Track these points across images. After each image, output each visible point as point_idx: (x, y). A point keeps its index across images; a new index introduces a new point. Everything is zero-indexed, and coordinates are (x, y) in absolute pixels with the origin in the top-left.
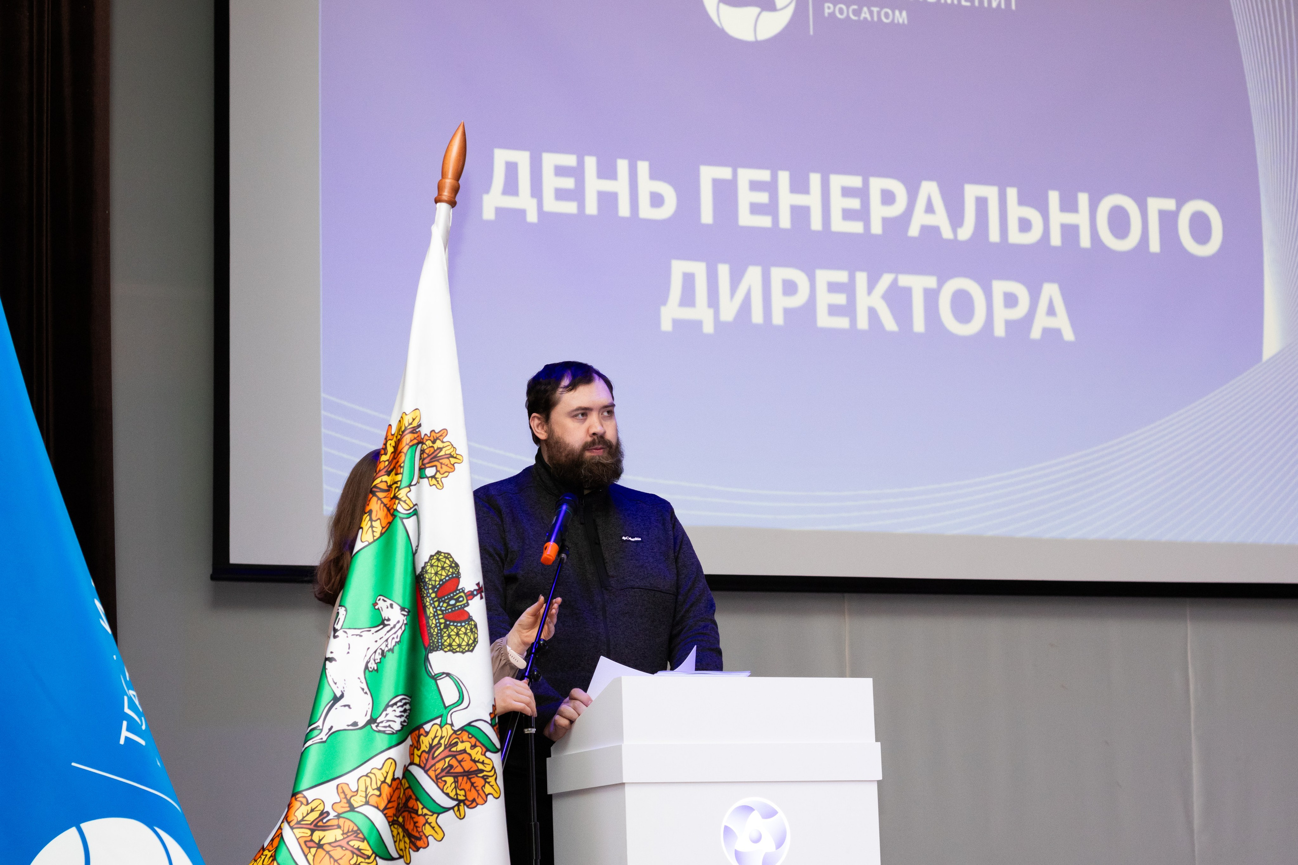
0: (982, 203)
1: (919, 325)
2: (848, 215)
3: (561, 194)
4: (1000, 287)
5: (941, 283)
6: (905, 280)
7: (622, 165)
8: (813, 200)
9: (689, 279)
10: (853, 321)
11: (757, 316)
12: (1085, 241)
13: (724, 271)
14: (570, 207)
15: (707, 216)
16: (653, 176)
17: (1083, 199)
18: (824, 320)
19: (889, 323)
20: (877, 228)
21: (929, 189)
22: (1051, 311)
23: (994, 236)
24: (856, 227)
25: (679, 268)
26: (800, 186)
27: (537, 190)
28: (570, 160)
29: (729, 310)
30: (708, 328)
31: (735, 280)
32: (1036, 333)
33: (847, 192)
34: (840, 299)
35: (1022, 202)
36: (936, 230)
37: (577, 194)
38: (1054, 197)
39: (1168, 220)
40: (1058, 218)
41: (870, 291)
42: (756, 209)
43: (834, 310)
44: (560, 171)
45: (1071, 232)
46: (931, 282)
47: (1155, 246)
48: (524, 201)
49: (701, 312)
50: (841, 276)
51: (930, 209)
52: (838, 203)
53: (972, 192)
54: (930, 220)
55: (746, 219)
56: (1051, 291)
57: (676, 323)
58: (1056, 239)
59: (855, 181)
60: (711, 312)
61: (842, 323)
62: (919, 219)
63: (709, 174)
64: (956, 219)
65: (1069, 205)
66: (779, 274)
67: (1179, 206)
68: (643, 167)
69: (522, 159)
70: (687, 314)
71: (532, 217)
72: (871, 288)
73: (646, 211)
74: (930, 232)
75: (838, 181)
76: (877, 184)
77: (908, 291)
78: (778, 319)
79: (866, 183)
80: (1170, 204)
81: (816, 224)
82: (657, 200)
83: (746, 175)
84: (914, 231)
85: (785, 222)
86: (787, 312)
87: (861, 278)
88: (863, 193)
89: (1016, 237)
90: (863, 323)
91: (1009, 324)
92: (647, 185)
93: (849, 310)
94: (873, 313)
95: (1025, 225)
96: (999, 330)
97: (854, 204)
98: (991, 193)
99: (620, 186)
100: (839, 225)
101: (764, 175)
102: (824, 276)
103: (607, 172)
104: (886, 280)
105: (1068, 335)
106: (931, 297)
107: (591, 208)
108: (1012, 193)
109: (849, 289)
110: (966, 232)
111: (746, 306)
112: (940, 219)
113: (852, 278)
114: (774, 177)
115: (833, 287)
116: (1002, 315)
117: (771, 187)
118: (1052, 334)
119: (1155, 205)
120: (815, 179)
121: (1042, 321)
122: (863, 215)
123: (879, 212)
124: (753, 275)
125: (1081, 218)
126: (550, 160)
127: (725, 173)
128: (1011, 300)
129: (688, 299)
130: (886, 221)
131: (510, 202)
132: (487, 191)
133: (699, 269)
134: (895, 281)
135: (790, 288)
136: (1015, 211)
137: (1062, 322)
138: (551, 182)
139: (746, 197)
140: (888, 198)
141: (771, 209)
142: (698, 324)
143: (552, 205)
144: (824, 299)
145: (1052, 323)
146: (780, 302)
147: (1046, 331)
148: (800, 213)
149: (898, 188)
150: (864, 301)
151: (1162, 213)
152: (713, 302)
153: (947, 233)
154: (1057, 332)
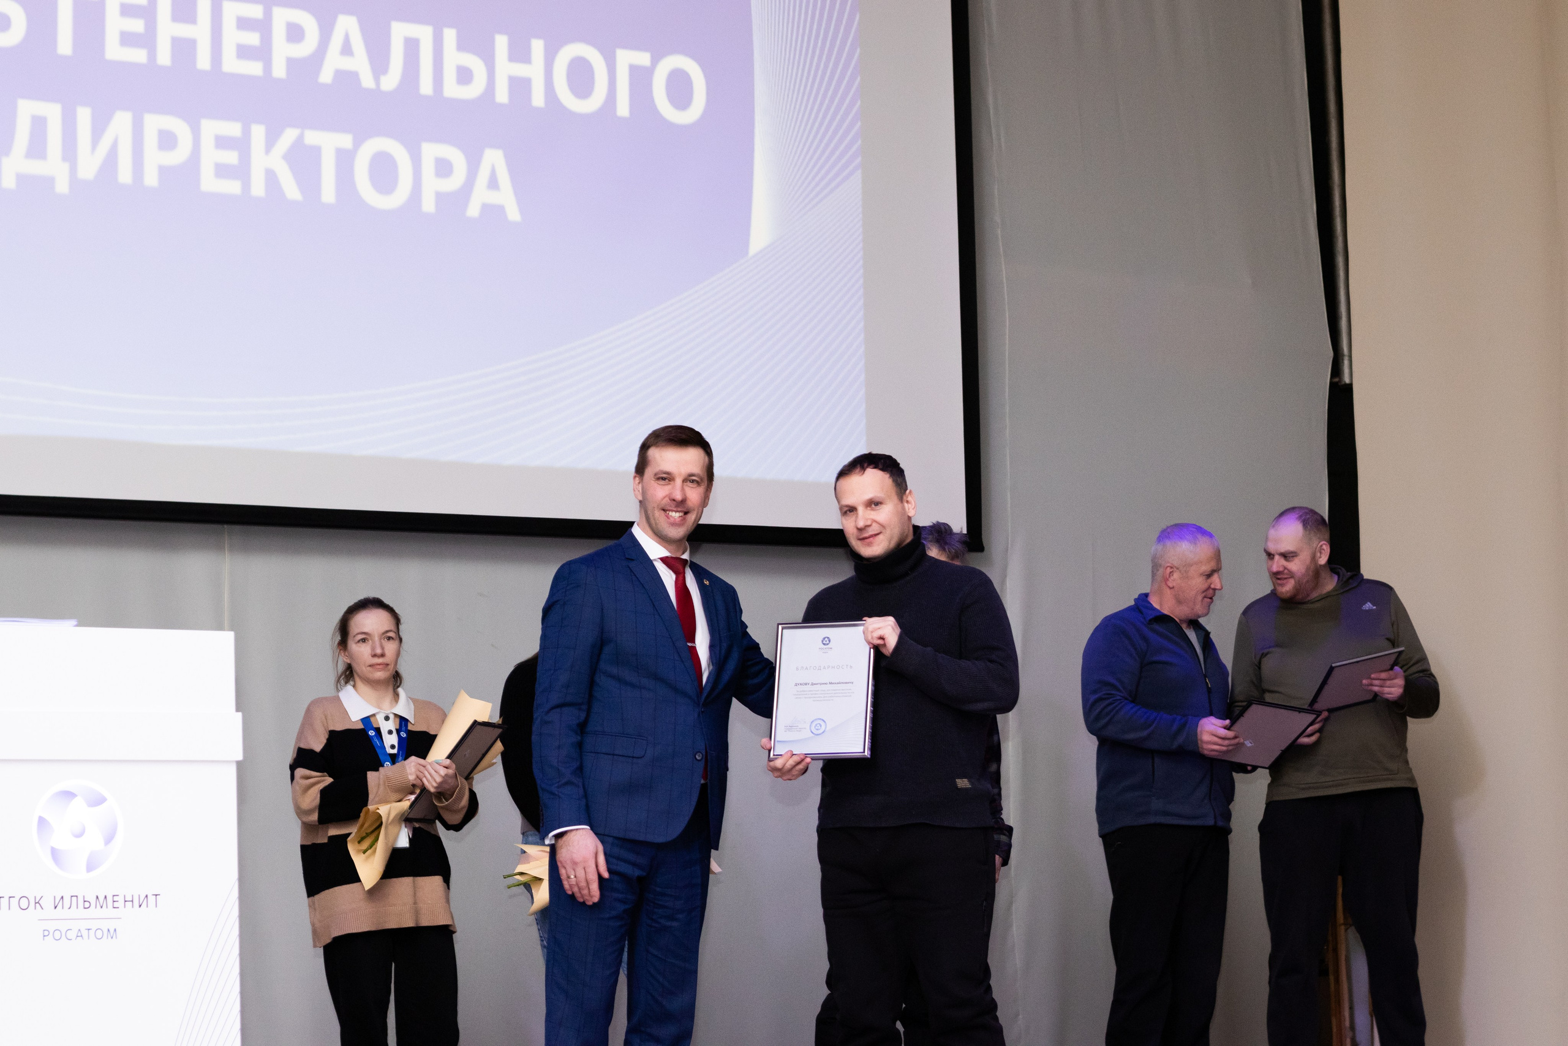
0: (412, 46)
1: (328, 193)
2: (244, 52)
4: (431, 151)
5: (357, 144)
6: (312, 137)
8: (200, 31)
9: (39, 124)
10: (246, 186)
11: (125, 175)
12: (538, 99)
13: (84, 116)
15: (65, 45)
17: (538, 47)
18: (209, 183)
19: (292, 191)
20: (279, 71)
21: (347, 25)
22: (493, 184)
23: (426, 87)
24: (254, 68)
25: (27, 109)
26: (184, 13)
29: (89, 165)
30: (62, 186)
31: (98, 129)
32: (473, 210)
33: (244, 24)
34: (231, 157)
35: (461, 47)
36: (353, 76)
38: (501, 43)
39: (641, 78)
40: (505, 68)
41: (268, 150)
42: (128, 39)
43: (222, 171)
45: (520, 86)
46: (345, 141)
47: (623, 109)
49: (53, 166)
50: (233, 129)
51: (347, 50)
52: (232, 37)
53: (400, 31)
54: (347, 64)
55: (114, 51)
56: (494, 158)
57: (21, 178)
58: (502, 95)
59: (255, 11)
60: (65, 167)
61: (232, 187)
62: (333, 63)
64: (379, 63)
65: (520, 54)
66: (154, 123)
67: (655, 61)
70: (35, 167)
72: (270, 146)
74: (346, 78)
75: (233, 10)
76: (282, 16)
77: (316, 151)
78: (151, 179)
79: (268, 14)
80: (643, 58)
81: (203, 62)
82: (3, 23)
84: (326, 76)
85: (164, 57)
86: (163, 171)
87: (258, 132)
88: (264, 26)
89: (452, 89)
90: (258, 188)
91: (440, 197)
93: (242, 171)
94: (271, 177)
95: (464, 76)
96: (428, 205)
97: (252, 39)
98: (424, 33)
100: (231, 64)
102: (211, 128)
104: (289, 136)
105: (513, 214)
106: (345, 159)
108: (450, 35)
109: (242, 145)
110: (390, 81)
111: (111, 161)
112: (360, 63)
113: (247, 132)
115: (222, 142)
116: (432, 185)
117: (148, 13)
118: (493, 212)
119: (626, 58)
120: (204, 7)
121: (481, 196)
122: (262, 53)
123: (282, 51)
124: (121, 123)
125: (534, 71)
128: (444, 168)
129: (37, 148)
130: (291, 62)
133: (52, 112)
134: (300, 138)
135: (167, 141)
136: (453, 58)
137: (506, 197)
139: (115, 24)
140: (295, 33)
141: (147, 40)
142: (49, 181)
144: (211, 156)
145: (493, 198)
146: (155, 158)
147: (486, 208)
148: (184, 48)
149: (308, 22)
150: (260, 161)
151: (634, 69)
152: (70, 151)
153: (367, 81)
154: (500, 210)
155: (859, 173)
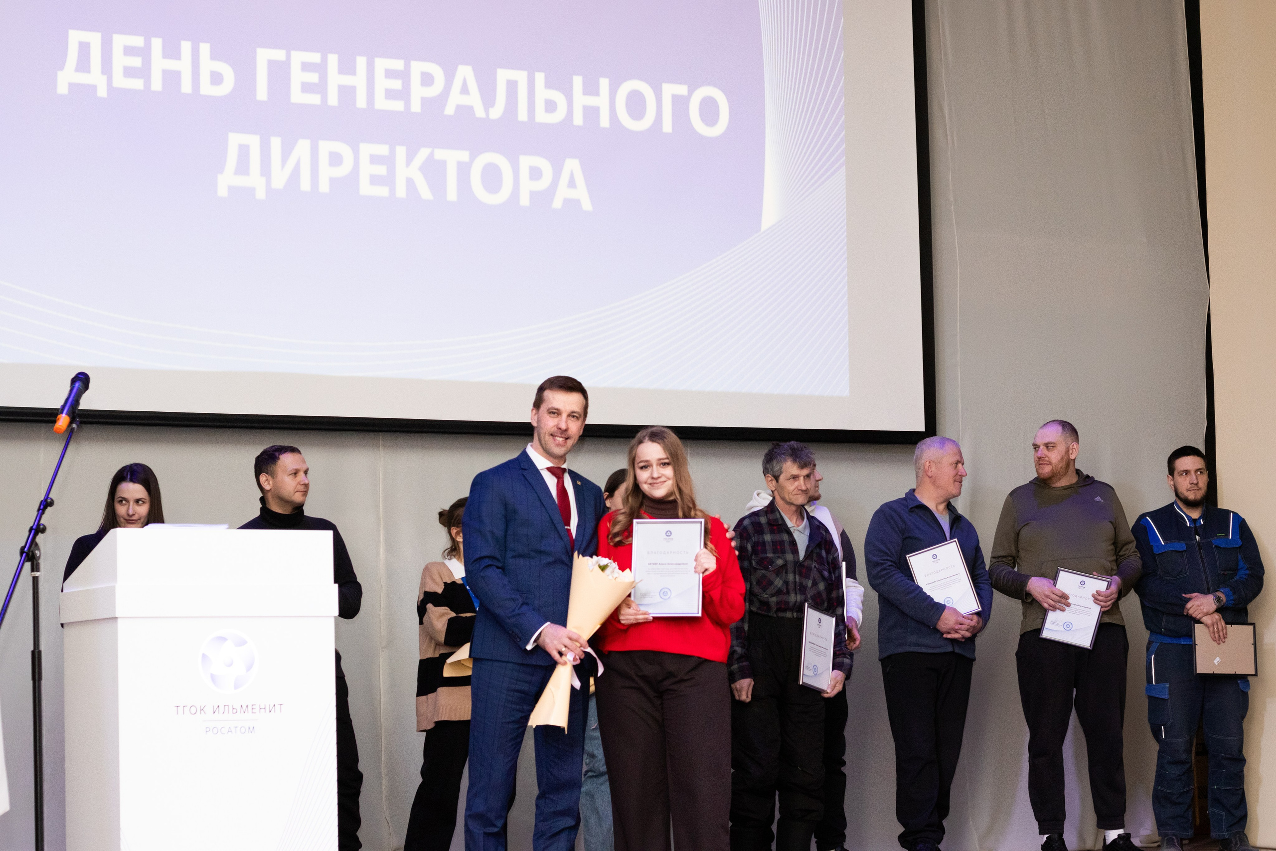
0: (512, 86)
1: (452, 195)
2: (390, 94)
3: (129, 72)
4: (526, 162)
5: (473, 157)
6: (440, 154)
7: (186, 47)
8: (359, 81)
9: (244, 150)
10: (393, 190)
11: (305, 185)
12: (605, 121)
13: (276, 143)
14: (137, 84)
15: (262, 93)
16: (214, 57)
17: (604, 83)
18: (366, 189)
19: (425, 193)
20: (416, 107)
21: (465, 72)
22: (572, 184)
23: (523, 116)
24: (398, 106)
25: (235, 140)
26: (347, 68)
27: (107, 68)
28: (138, 41)
29: (279, 179)
30: (261, 194)
31: (286, 153)
32: (557, 204)
33: (390, 74)
34: (381, 170)
35: (548, 85)
36: (470, 109)
37: (144, 72)
38: (578, 82)
39: (680, 104)
40: (581, 100)
41: (408, 163)
42: (307, 88)
43: (375, 180)
44: (129, 51)
45: (591, 113)
46: (464, 156)
47: (667, 126)
48: (95, 77)
49: (255, 180)
50: (383, 150)
51: (465, 90)
52: (382, 83)
53: (503, 75)
54: (465, 100)
55: (297, 96)
56: (572, 165)
57: (231, 189)
58: (578, 120)
59: (398, 65)
60: (263, 180)
61: (383, 191)
62: (455, 99)
63: (264, 56)
64: (488, 100)
65: (591, 89)
66: (326, 147)
67: (691, 92)
68: (205, 49)
69: (94, 39)
70: (241, 181)
71: (102, 92)
72: (409, 161)
73: (207, 89)
74: (465, 111)
75: (382, 64)
76: (418, 68)
77: (443, 164)
78: (324, 187)
79: (407, 67)
80: (682, 90)
81: (361, 102)
82: (217, 79)
83: (298, 57)
84: (450, 110)
85: (333, 99)
86: (332, 181)
87: (401, 152)
88: (404, 75)
89: (541, 116)
90: (401, 192)
91: (533, 194)
92: (208, 65)
93: (389, 180)
94: (410, 182)
95: (551, 106)
96: (525, 200)
97: (397, 84)
98: (521, 77)
99: (183, 65)
100: (382, 103)
101: (315, 57)
102: (367, 149)
103: (172, 52)
104: (423, 154)
105: (587, 205)
106: (464, 170)
107: (157, 84)
108: (540, 77)
109: (389, 161)
110: (496, 112)
111: (295, 176)
112: (474, 100)
113: (392, 152)
114: (324, 60)
115: (375, 159)
116: (527, 186)
117: (321, 68)
118: (572, 204)
119: (670, 90)
120: (361, 62)
121: (563, 193)
122: (404, 94)
123: (418, 92)
124: (303, 147)
125: (602, 101)
126: (120, 41)
127: (279, 55)
128: (536, 173)
129: (243, 168)
130: (424, 101)
131: (82, 78)
132: (62, 68)
133: (253, 141)
134: (432, 155)
135: (336, 159)
136: (543, 93)
137: (582, 194)
138: (120, 61)
139: (298, 77)
140: (427, 79)
141: (320, 88)
142: (252, 191)
143: (120, 81)
144: (367, 170)
145: (572, 194)
146: (326, 172)
147: (567, 201)
148: (347, 93)
149: (436, 71)
150: (403, 172)
151: (675, 98)
152: (266, 171)
153: (480, 112)
154: (577, 202)
155: (844, 169)
